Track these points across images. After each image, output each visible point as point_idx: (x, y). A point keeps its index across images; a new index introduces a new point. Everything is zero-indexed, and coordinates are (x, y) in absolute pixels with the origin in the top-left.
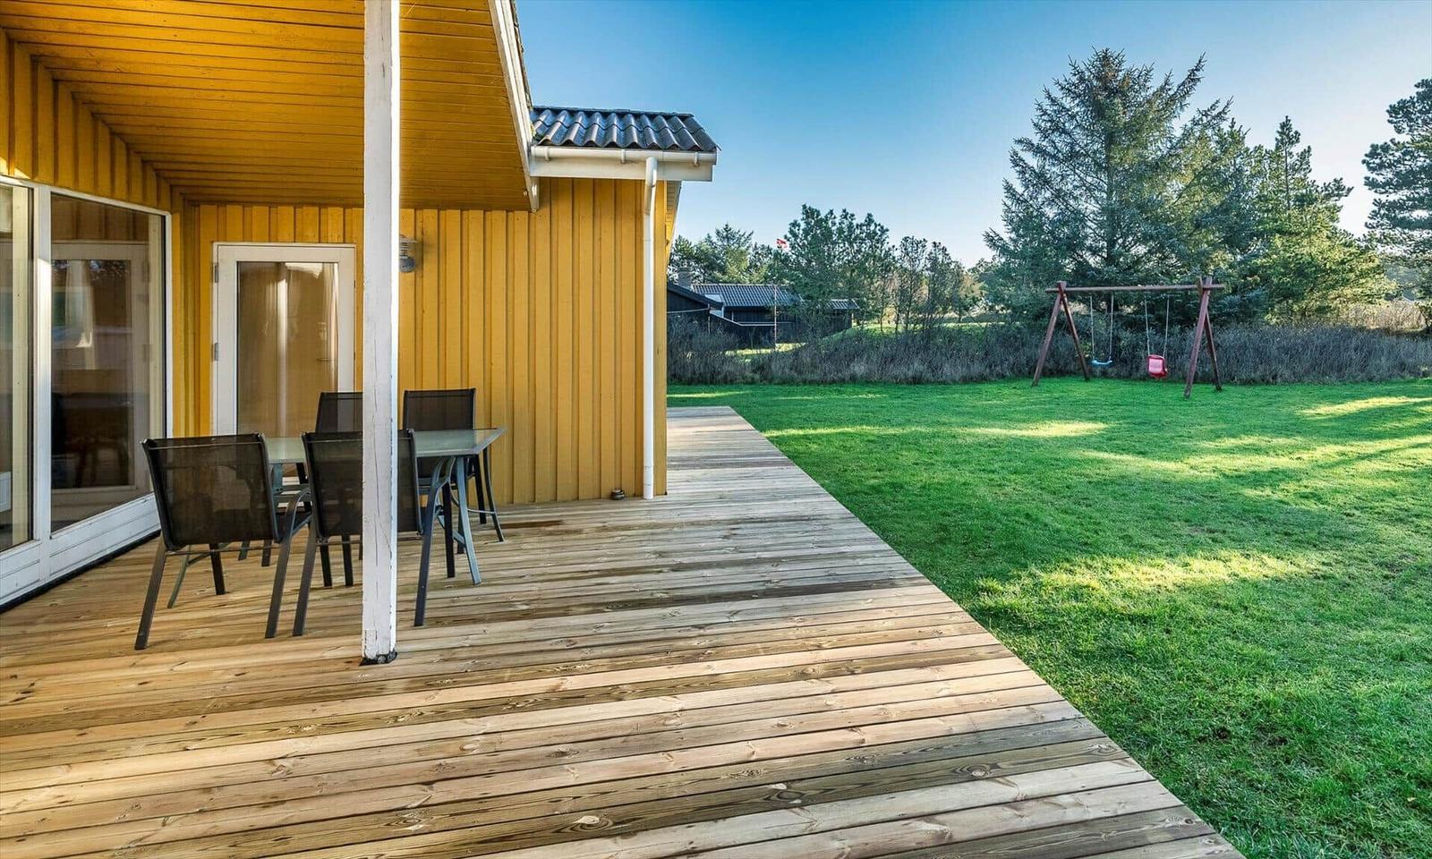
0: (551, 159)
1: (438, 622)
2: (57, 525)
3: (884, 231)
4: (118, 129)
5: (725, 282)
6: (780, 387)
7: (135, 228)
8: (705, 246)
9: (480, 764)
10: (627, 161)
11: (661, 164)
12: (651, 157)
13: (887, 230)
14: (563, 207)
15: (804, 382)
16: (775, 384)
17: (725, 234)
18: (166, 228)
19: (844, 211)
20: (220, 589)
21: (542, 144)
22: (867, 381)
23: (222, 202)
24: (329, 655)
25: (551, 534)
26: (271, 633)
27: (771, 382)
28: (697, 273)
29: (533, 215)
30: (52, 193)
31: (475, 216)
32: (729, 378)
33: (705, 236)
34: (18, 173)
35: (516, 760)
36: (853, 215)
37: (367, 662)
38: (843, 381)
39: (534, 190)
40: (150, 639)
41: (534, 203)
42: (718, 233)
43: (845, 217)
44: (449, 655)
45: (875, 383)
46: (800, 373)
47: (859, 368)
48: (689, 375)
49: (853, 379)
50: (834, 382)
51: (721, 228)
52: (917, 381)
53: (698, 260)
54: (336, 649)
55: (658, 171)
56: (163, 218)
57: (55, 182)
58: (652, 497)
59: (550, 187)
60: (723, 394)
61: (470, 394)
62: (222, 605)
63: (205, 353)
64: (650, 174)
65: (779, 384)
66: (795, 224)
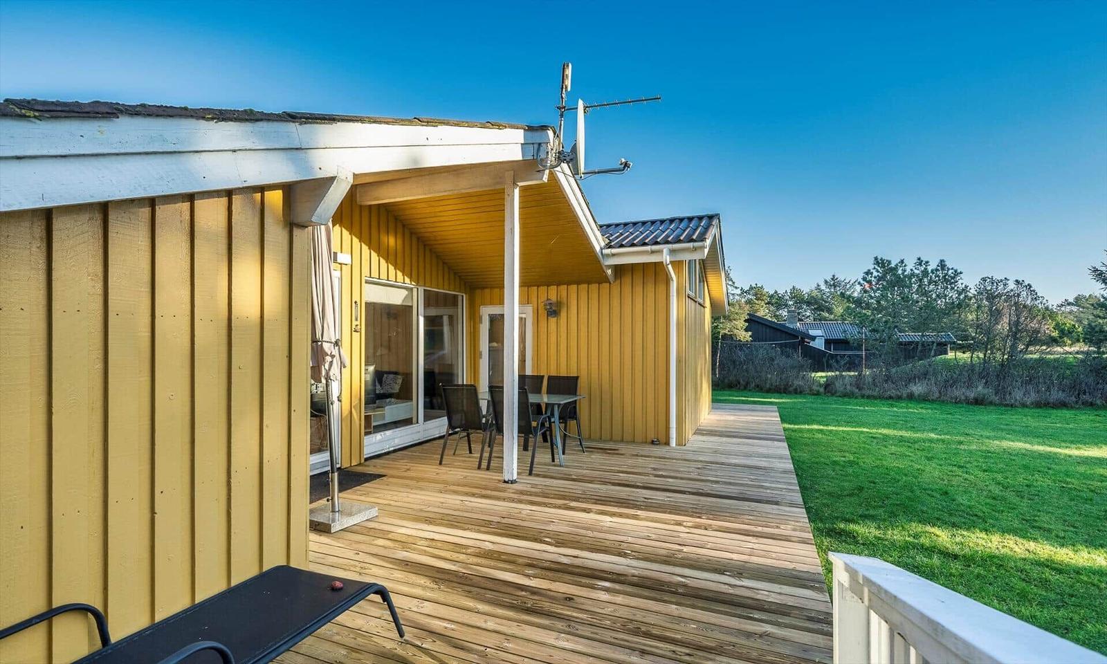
0: (613, 255)
1: (538, 475)
2: (425, 420)
3: (957, 273)
4: (446, 261)
5: (831, 320)
6: (840, 399)
7: (453, 301)
8: (815, 293)
9: (523, 517)
10: (653, 252)
11: (672, 252)
12: (665, 248)
13: (961, 273)
14: (627, 280)
15: (863, 397)
16: (837, 397)
17: (832, 283)
18: (464, 299)
19: (919, 259)
20: (471, 452)
21: (609, 248)
22: (924, 399)
23: (483, 288)
24: (494, 478)
25: (609, 453)
26: (479, 468)
27: (833, 395)
28: (808, 314)
29: (612, 285)
30: (424, 290)
31: (584, 286)
32: (799, 390)
33: (814, 286)
34: (413, 283)
35: (536, 520)
36: (927, 262)
37: (505, 482)
38: (899, 398)
39: (609, 272)
40: (443, 463)
41: (611, 279)
42: (826, 282)
43: (920, 264)
44: (534, 486)
45: (933, 401)
46: (860, 389)
47: (917, 389)
48: (768, 386)
49: (911, 397)
50: (891, 398)
51: (829, 279)
52: (978, 402)
53: (809, 303)
54: (496, 476)
55: (670, 255)
56: (463, 296)
57: (425, 286)
58: (674, 445)
59: (619, 270)
60: (789, 400)
61: (577, 378)
62: (470, 457)
63: (477, 355)
64: (666, 258)
65: (840, 396)
66: (868, 273)
